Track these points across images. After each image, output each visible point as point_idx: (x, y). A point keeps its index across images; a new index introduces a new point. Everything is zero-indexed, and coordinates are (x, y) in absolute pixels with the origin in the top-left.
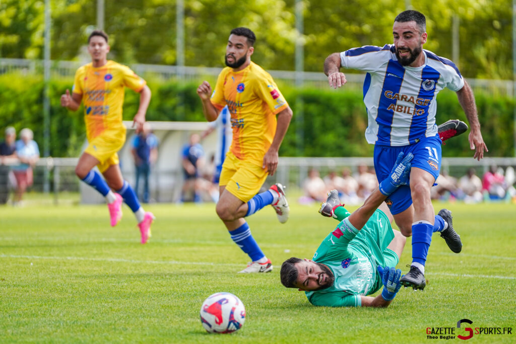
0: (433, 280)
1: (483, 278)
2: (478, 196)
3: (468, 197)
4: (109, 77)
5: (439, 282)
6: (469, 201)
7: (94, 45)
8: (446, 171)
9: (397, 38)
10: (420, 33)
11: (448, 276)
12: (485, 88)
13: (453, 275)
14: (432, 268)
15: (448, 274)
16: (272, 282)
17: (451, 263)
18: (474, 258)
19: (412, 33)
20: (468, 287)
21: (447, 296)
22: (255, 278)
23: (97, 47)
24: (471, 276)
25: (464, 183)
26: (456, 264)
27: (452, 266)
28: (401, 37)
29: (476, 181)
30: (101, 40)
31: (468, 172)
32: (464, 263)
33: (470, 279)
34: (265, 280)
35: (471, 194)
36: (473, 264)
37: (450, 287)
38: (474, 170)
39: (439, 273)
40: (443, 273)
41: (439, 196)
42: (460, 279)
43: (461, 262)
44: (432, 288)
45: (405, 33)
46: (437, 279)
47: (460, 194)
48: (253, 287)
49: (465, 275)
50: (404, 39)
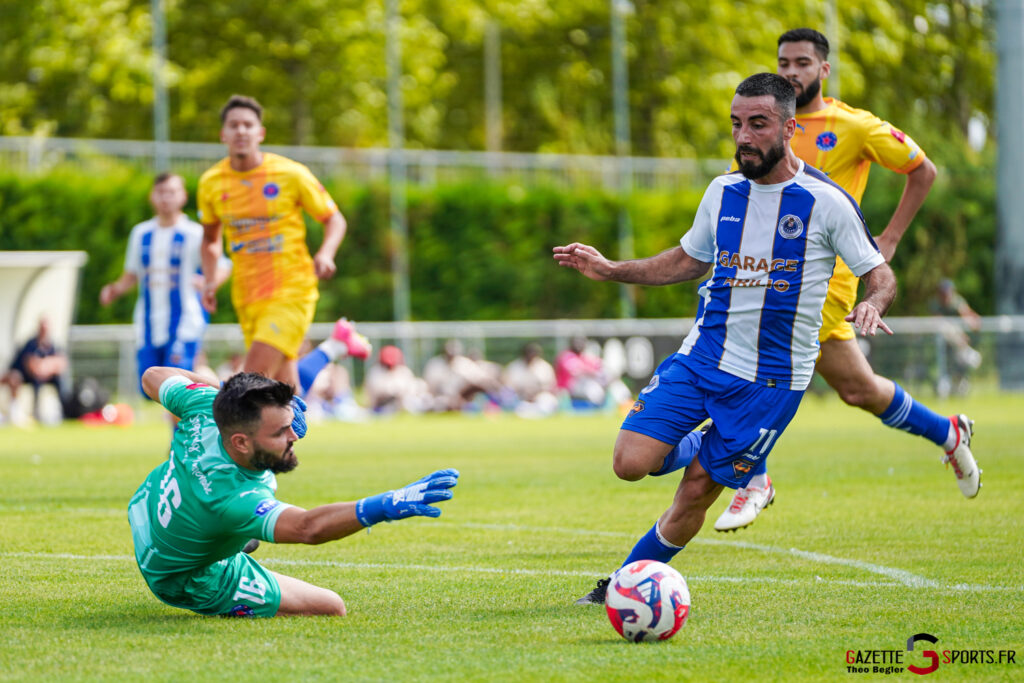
0: (450, 581)
1: (556, 577)
2: (547, 401)
3: (526, 404)
4: (271, 191)
5: (462, 586)
6: (527, 411)
7: (235, 125)
8: (480, 349)
9: (738, 125)
10: (781, 120)
11: (482, 573)
12: (557, 171)
13: (493, 570)
14: (448, 557)
15: (482, 570)
16: (106, 590)
17: (488, 546)
18: (538, 533)
19: (765, 118)
20: (524, 595)
21: (480, 616)
22: (72, 583)
23: (242, 129)
24: (531, 573)
25: (518, 375)
26: (498, 546)
27: (491, 552)
28: (744, 125)
29: (542, 371)
30: (248, 115)
31: (525, 352)
32: (516, 544)
33: (528, 579)
34: (92, 585)
35: (528, 396)
36: (536, 547)
37: (486, 597)
38: (538, 347)
39: (462, 568)
40: (471, 567)
41: (464, 403)
42: (507, 579)
43: (510, 543)
44: (448, 600)
45: (752, 119)
46: (458, 580)
47: (507, 397)
48: (66, 602)
49: (518, 571)
50: (750, 129)
